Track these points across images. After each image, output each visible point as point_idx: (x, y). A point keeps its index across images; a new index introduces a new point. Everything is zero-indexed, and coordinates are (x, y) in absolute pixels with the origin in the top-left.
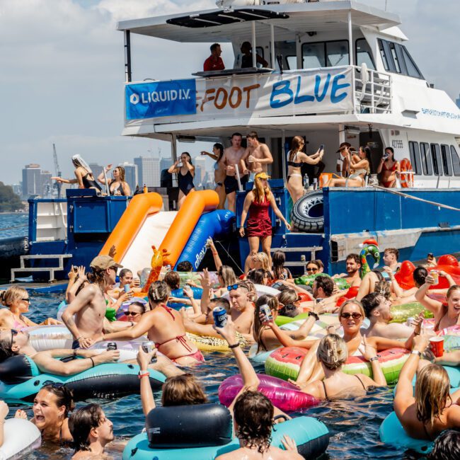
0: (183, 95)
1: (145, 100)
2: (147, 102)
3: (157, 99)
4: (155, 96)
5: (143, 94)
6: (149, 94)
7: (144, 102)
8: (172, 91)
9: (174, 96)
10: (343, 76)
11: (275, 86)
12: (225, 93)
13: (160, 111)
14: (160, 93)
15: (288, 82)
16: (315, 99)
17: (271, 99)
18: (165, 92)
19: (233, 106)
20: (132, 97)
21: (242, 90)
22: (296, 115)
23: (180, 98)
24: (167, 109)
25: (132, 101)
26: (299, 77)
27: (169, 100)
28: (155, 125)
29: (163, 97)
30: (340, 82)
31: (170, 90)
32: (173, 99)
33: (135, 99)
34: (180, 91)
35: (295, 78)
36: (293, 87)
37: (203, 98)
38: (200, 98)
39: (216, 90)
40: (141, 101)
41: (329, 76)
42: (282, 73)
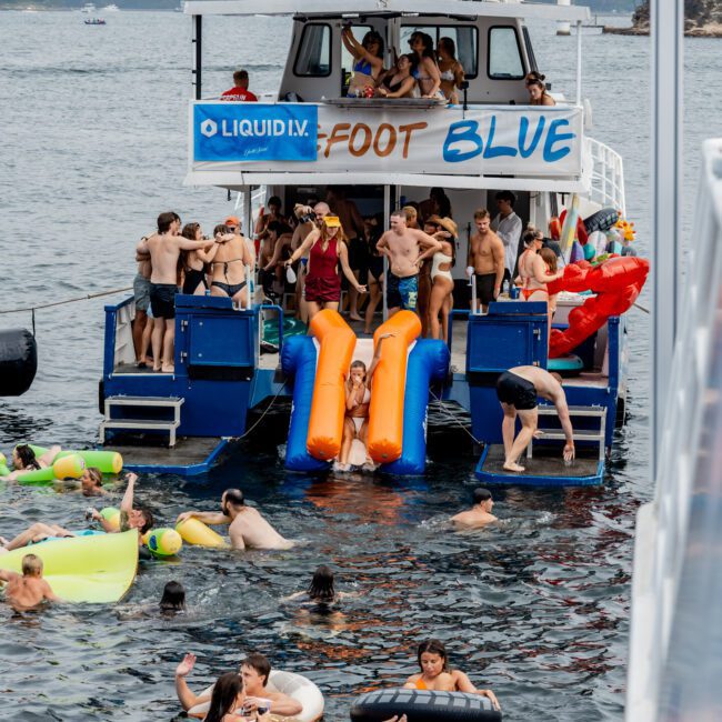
0: (295, 129)
1: (228, 131)
2: (230, 134)
3: (249, 132)
4: (246, 127)
5: (224, 122)
6: (235, 122)
7: (225, 134)
8: (276, 122)
9: (279, 130)
10: (565, 122)
11: (453, 128)
12: (368, 131)
13: (254, 151)
14: (256, 122)
15: (474, 124)
16: (519, 154)
17: (445, 148)
18: (264, 121)
19: (379, 154)
20: (204, 125)
21: (397, 130)
22: (485, 176)
23: (290, 134)
24: (265, 149)
25: (203, 130)
26: (494, 118)
27: (269, 134)
28: (243, 172)
29: (260, 129)
30: (560, 130)
31: (273, 119)
32: (276, 134)
33: (209, 129)
34: (291, 122)
35: (486, 119)
36: (483, 131)
37: (329, 137)
38: (323, 136)
39: (353, 126)
40: (220, 132)
41: (542, 119)
42: (465, 109)
